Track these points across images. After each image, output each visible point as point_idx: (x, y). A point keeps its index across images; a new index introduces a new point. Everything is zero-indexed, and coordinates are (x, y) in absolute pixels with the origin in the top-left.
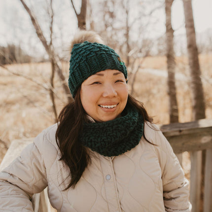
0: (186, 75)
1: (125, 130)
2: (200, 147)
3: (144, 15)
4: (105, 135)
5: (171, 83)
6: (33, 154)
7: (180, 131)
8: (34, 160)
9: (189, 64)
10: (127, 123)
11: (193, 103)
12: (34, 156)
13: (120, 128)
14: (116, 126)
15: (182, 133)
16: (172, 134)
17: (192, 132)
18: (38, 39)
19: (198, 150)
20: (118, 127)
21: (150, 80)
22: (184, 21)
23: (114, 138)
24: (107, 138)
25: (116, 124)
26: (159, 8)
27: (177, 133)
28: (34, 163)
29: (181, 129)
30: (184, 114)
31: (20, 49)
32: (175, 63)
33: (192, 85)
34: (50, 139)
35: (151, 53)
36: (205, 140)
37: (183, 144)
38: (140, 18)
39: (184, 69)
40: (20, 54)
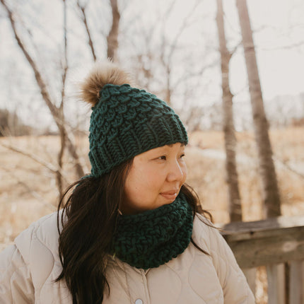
0: (251, 156)
1: (172, 226)
2: (281, 258)
3: (192, 75)
4: (142, 234)
5: (231, 167)
6: (14, 266)
7: (252, 233)
8: (14, 277)
9: (257, 140)
10: (174, 215)
11: (264, 195)
12: (15, 269)
13: (165, 223)
14: (159, 219)
15: (254, 236)
16: (240, 238)
17: (268, 234)
18: (43, 102)
19: (278, 263)
20: (162, 220)
21: (201, 163)
22: (248, 82)
23: (158, 238)
24: (147, 238)
25: (159, 217)
26: (211, 66)
27: (248, 236)
28: (14, 282)
29: (253, 230)
30: (250, 212)
31: (15, 117)
32: (236, 139)
33: (261, 170)
34: (42, 238)
35: (201, 127)
36: (289, 246)
37: (256, 253)
38: (185, 78)
39: (249, 147)
40: (15, 123)
